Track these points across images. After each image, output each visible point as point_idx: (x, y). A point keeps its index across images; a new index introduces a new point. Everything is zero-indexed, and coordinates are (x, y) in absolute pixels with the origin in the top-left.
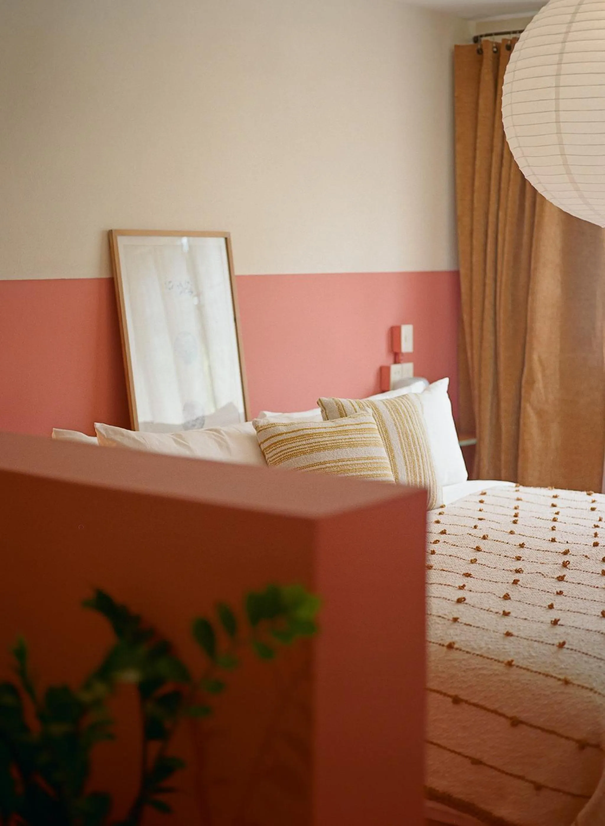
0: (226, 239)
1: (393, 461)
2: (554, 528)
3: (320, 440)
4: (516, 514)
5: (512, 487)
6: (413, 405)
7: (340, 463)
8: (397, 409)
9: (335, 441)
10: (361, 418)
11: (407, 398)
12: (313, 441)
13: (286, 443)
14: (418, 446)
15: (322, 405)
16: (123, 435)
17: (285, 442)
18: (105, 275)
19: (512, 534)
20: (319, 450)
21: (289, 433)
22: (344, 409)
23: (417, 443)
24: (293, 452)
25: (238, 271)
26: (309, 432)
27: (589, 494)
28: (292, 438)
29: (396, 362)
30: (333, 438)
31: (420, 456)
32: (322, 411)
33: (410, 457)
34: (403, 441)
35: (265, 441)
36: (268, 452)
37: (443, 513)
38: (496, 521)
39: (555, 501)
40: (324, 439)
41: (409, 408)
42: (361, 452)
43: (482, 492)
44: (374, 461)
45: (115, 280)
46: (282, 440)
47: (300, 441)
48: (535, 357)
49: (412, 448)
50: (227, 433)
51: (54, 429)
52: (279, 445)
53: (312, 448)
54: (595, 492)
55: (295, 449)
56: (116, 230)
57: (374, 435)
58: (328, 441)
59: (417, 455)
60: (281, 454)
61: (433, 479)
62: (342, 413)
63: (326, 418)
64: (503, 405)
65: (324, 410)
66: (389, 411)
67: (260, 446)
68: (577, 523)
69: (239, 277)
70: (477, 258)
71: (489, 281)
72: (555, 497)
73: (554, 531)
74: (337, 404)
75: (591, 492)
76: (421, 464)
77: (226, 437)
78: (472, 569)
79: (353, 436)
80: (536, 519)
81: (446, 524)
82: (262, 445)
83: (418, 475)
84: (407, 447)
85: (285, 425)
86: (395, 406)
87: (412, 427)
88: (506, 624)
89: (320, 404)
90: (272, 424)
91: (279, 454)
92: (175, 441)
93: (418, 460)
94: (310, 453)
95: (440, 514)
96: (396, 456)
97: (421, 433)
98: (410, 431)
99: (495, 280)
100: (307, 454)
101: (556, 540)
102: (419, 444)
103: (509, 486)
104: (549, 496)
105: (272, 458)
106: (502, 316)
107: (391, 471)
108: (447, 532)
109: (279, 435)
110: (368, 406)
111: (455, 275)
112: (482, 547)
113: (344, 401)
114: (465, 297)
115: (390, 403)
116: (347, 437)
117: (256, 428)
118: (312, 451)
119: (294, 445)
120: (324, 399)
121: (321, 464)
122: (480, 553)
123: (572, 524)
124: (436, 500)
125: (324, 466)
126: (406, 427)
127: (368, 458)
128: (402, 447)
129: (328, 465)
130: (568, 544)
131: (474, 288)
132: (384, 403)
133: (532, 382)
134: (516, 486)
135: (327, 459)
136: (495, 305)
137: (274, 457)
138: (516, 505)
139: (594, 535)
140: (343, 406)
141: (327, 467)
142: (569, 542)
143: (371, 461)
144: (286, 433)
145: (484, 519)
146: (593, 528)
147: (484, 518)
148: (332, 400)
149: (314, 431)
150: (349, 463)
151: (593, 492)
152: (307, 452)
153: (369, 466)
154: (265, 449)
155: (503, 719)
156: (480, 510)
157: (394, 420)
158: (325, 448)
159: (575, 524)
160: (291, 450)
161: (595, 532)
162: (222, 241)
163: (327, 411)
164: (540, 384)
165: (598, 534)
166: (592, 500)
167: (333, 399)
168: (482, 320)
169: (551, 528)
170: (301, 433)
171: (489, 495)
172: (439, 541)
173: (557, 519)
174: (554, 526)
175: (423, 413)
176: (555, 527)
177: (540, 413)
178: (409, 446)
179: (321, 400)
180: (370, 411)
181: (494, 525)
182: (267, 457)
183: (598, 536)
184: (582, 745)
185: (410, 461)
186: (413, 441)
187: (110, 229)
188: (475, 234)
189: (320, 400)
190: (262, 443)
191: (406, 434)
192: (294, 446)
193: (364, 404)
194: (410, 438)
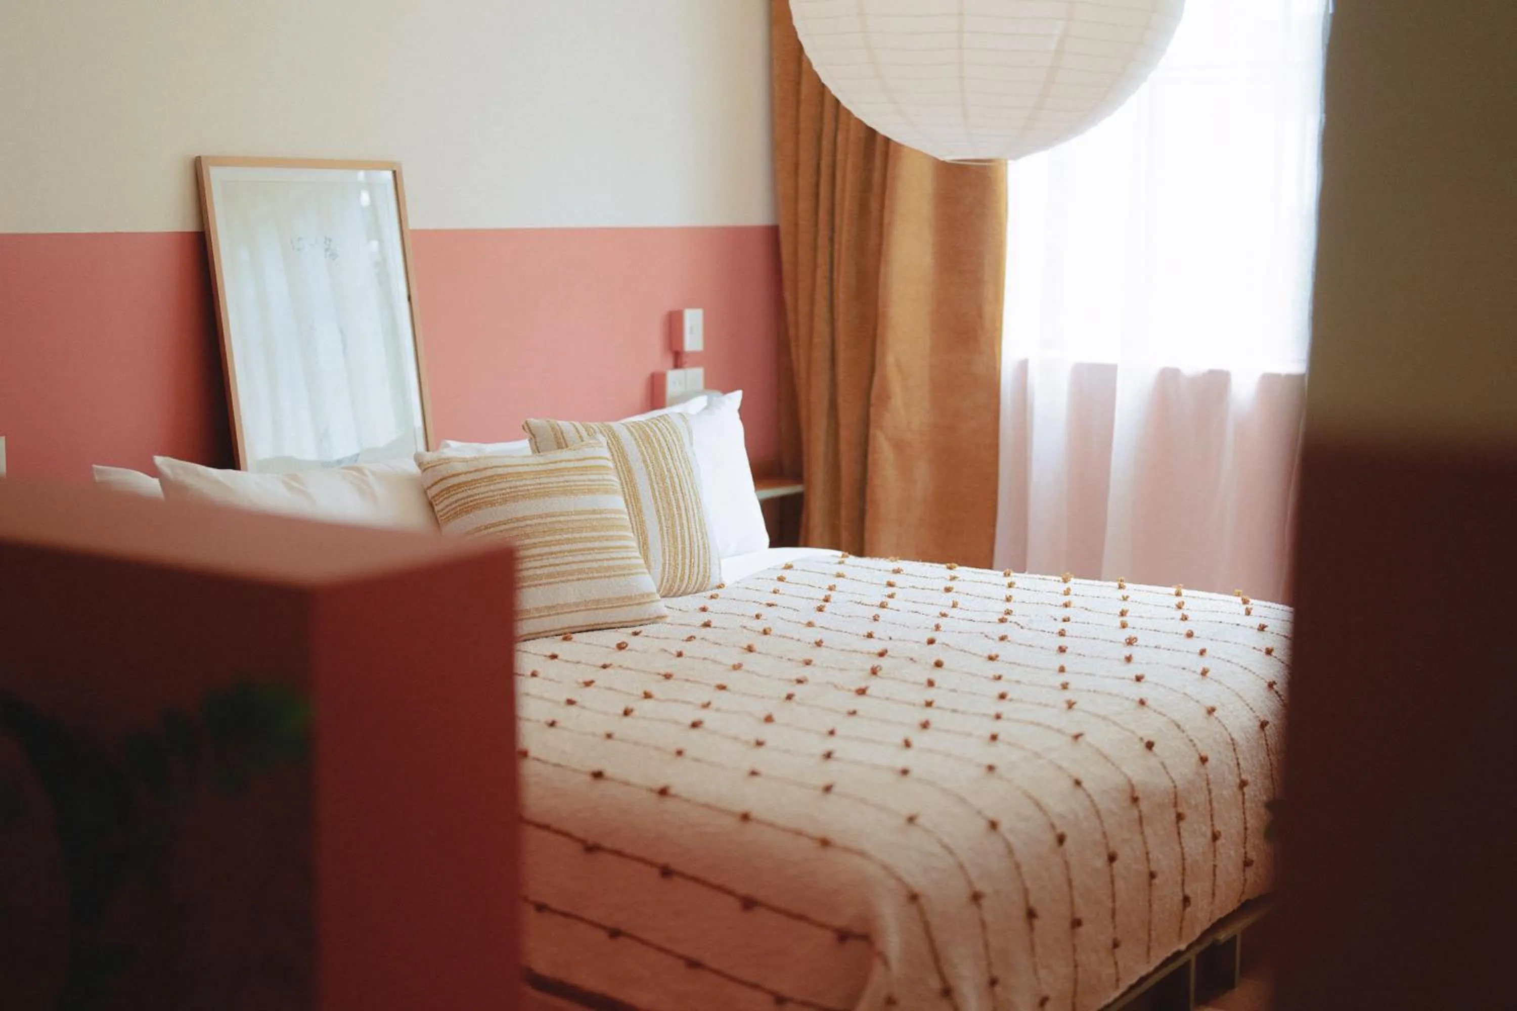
0: (394, 173)
1: (638, 516)
2: (877, 618)
3: (518, 483)
4: (826, 596)
5: (837, 557)
6: (675, 432)
7: (549, 520)
8: (649, 436)
9: (542, 486)
10: (587, 450)
11: (665, 420)
12: (507, 485)
13: (466, 488)
14: (680, 495)
15: (530, 431)
16: (198, 475)
17: (464, 487)
18: (190, 226)
19: (810, 626)
20: (515, 499)
21: (470, 472)
22: (563, 437)
23: (678, 489)
24: (475, 503)
25: (413, 224)
26: (500, 471)
27: (950, 568)
28: (475, 480)
29: (677, 365)
30: (538, 481)
31: (683, 508)
32: (530, 441)
33: (667, 511)
34: (655, 486)
35: (433, 485)
36: (437, 502)
37: (716, 596)
38: (794, 607)
39: (894, 578)
40: (524, 482)
41: (669, 435)
42: (584, 502)
43: (786, 564)
44: (604, 516)
45: (207, 233)
46: (459, 484)
47: (486, 486)
48: (890, 359)
49: (670, 498)
50: (373, 473)
51: (95, 466)
52: (454, 492)
53: (504, 496)
54: (960, 565)
55: (478, 497)
56: (207, 157)
57: (606, 477)
58: (530, 485)
59: (679, 507)
60: (457, 504)
61: (704, 545)
62: (561, 443)
63: (537, 449)
64: (844, 433)
65: (533, 439)
66: (636, 439)
67: (425, 492)
68: (914, 610)
69: (414, 232)
70: (804, 205)
71: (823, 241)
72: (897, 571)
73: (876, 622)
74: (553, 429)
75: (954, 564)
76: (685, 522)
77: (371, 479)
78: (732, 679)
79: (571, 478)
80: (856, 604)
81: (716, 613)
82: (429, 492)
83: (679, 539)
84: (663, 494)
85: (465, 460)
86: (644, 432)
87: (671, 465)
88: (757, 758)
89: (527, 428)
90: (445, 459)
91: (454, 506)
92: (287, 485)
93: (680, 516)
94: (501, 504)
95: (712, 597)
96: (644, 509)
97: (686, 473)
98: (669, 471)
99: (832, 240)
100: (497, 505)
101: (874, 635)
102: (681, 490)
103: (833, 556)
104: (887, 571)
105: (444, 511)
106: (841, 296)
107: (631, 530)
108: (713, 625)
109: (454, 476)
110: (601, 432)
111: (773, 234)
112: (757, 647)
113: (565, 425)
114: (786, 267)
115: (637, 427)
116: (562, 479)
117: (420, 465)
118: (505, 501)
119: (475, 491)
120: (533, 421)
121: (518, 520)
122: (752, 654)
123: (908, 612)
124: (709, 577)
125: (522, 524)
126: (662, 465)
127: (594, 512)
128: (654, 496)
129: (528, 522)
130: (892, 642)
131: (801, 253)
132: (628, 428)
133: (885, 397)
134: (843, 556)
135: (527, 513)
136: (831, 279)
137: (447, 509)
138: (831, 584)
139: (934, 628)
140: (562, 433)
141: (527, 525)
142: (893, 638)
143: (599, 516)
144: (465, 473)
145: (776, 605)
146: (938, 617)
147: (774, 603)
148: (545, 423)
149: (510, 470)
150: (562, 519)
151: (956, 565)
152: (497, 502)
153: (595, 523)
154: (433, 497)
155: (730, 899)
156: (775, 592)
157: (642, 454)
158: (527, 495)
159: (912, 612)
160: (472, 499)
161: (936, 623)
162: (388, 175)
163: (538, 440)
164: (897, 400)
165: (940, 627)
166: (951, 576)
167: (548, 421)
168: (812, 303)
169: (872, 618)
170: (490, 473)
171: (797, 570)
172: (695, 638)
173: (887, 604)
174: (876, 615)
175: (692, 444)
176: (879, 617)
177: (899, 446)
178: (665, 493)
179: (528, 422)
180: (603, 440)
181: (787, 614)
182: (436, 508)
183: (941, 629)
184: (843, 936)
185: (667, 517)
186: (672, 486)
187: (198, 155)
188: (802, 168)
189: (526, 422)
190: (429, 488)
191: (661, 475)
192: (477, 492)
193: (597, 430)
194: (668, 481)
